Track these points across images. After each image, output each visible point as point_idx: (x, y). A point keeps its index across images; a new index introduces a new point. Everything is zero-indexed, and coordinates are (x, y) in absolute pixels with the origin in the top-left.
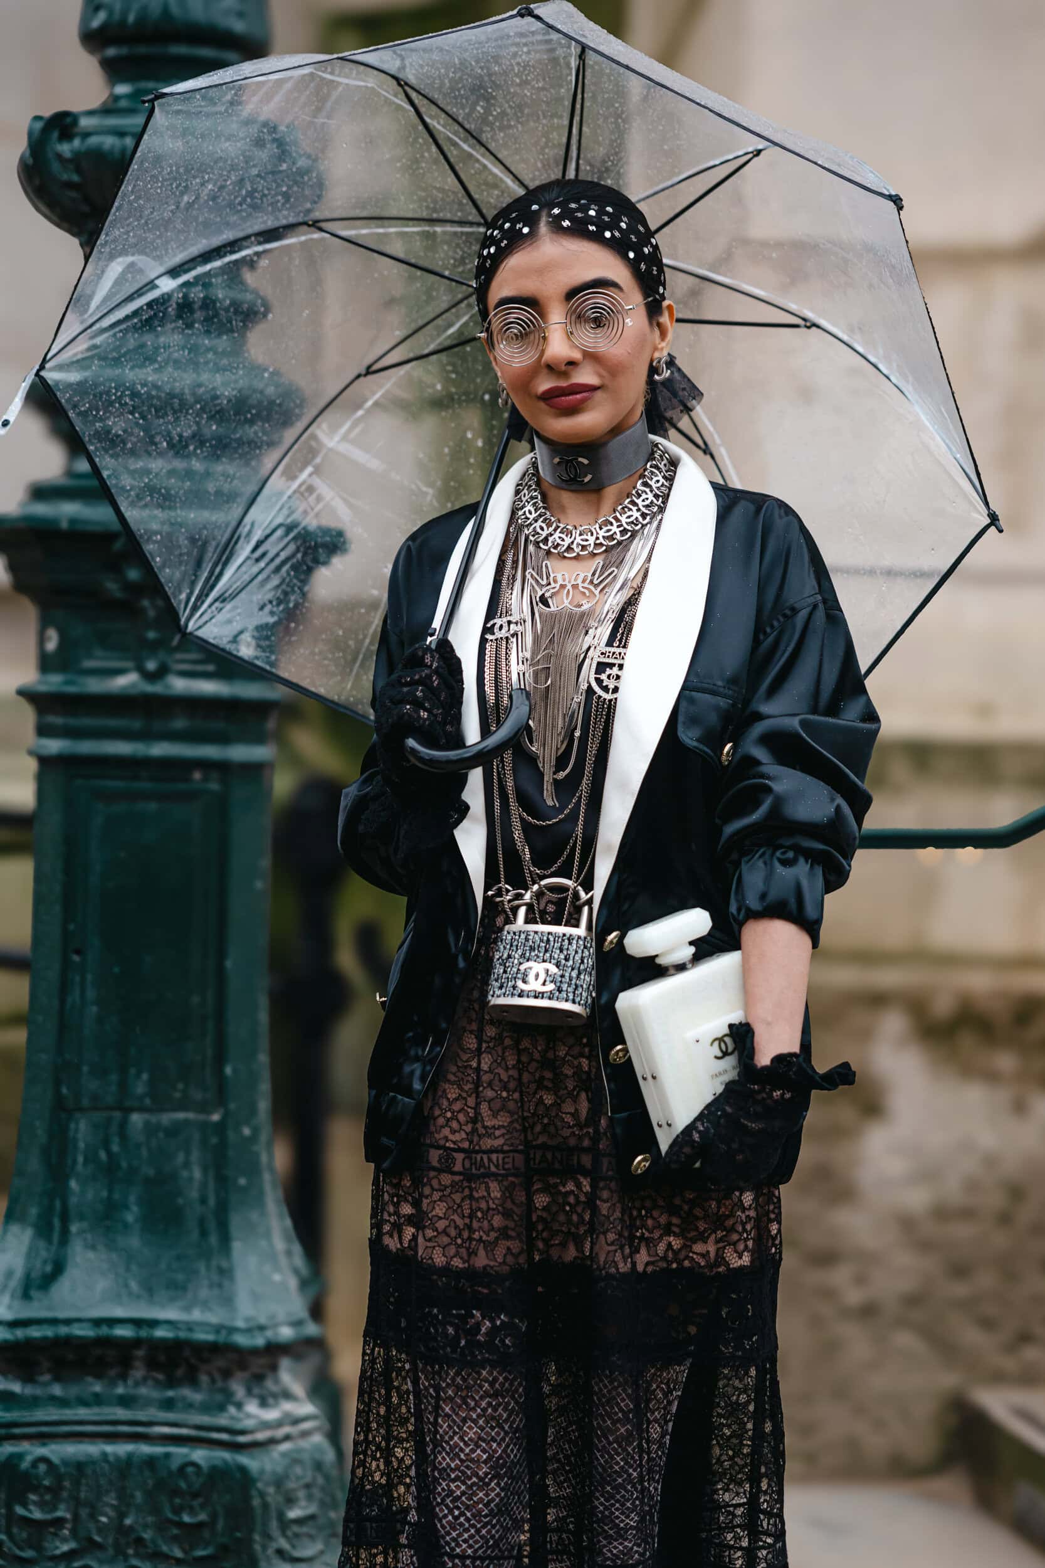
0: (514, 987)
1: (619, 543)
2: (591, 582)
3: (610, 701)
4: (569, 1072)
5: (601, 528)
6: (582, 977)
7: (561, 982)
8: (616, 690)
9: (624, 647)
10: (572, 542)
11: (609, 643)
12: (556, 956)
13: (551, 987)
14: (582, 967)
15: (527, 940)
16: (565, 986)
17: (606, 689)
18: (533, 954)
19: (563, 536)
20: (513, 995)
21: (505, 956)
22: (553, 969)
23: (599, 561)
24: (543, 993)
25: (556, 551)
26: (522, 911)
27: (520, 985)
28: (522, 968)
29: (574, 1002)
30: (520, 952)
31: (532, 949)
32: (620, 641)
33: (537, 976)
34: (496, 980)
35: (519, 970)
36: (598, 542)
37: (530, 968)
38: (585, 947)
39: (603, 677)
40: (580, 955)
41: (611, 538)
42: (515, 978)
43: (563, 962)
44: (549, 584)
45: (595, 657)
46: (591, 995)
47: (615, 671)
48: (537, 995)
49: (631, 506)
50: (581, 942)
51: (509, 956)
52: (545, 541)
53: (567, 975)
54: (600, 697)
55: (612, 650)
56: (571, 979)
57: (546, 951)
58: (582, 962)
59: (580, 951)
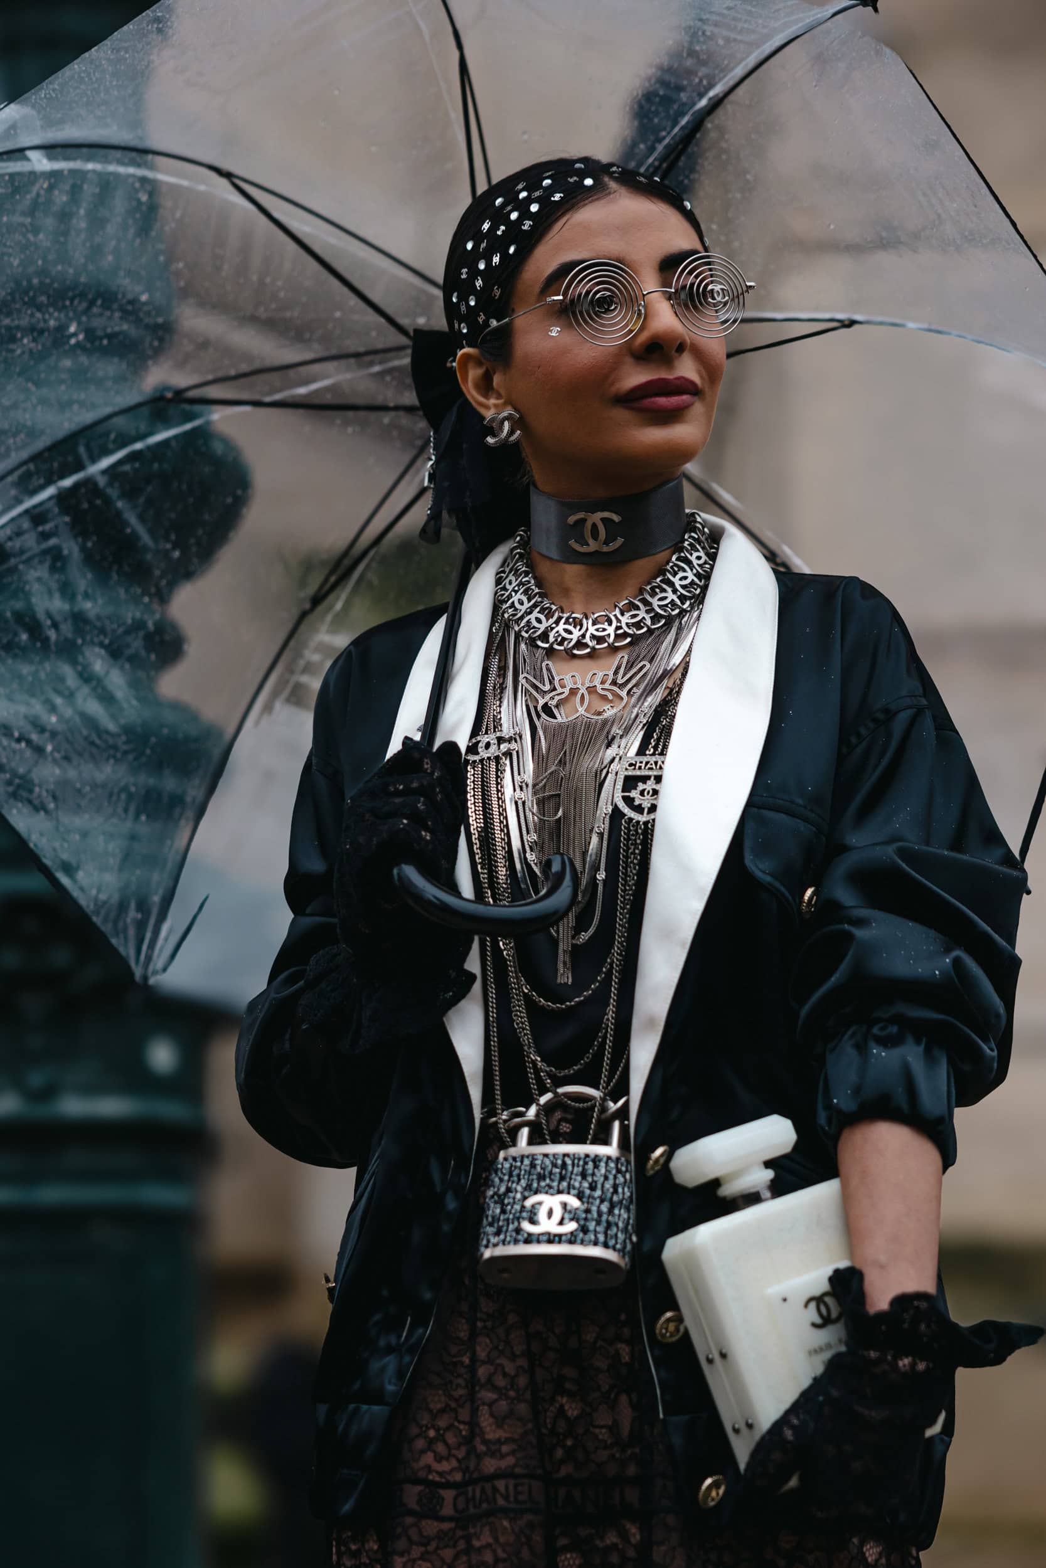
0: (518, 1230)
1: (650, 631)
2: (614, 683)
3: (646, 823)
4: (601, 1363)
5: (622, 614)
6: (616, 1211)
7: (586, 1219)
8: (653, 809)
9: (662, 754)
10: (583, 636)
11: (641, 752)
12: (577, 1184)
13: (572, 1226)
14: (615, 1198)
15: (533, 1165)
16: (592, 1225)
17: (639, 809)
18: (543, 1184)
19: (570, 628)
20: (516, 1242)
21: (503, 1189)
22: (574, 1202)
23: (624, 656)
24: (560, 1236)
25: (562, 648)
26: (525, 1132)
27: (527, 1226)
28: (528, 1203)
29: (606, 1245)
30: (523, 1183)
31: (541, 1177)
32: (655, 748)
33: (550, 1214)
34: (491, 1225)
35: (523, 1207)
36: (620, 632)
37: (540, 1203)
38: (619, 1171)
39: (633, 794)
40: (611, 1181)
41: (638, 625)
42: (518, 1219)
43: (588, 1192)
44: (555, 689)
45: (620, 770)
46: (631, 1239)
47: (650, 785)
48: (552, 1239)
49: (664, 586)
50: (612, 1165)
51: (509, 1190)
52: (544, 636)
53: (594, 1209)
54: (631, 819)
55: (645, 759)
56: (600, 1214)
57: (562, 1178)
58: (615, 1191)
59: (611, 1177)
